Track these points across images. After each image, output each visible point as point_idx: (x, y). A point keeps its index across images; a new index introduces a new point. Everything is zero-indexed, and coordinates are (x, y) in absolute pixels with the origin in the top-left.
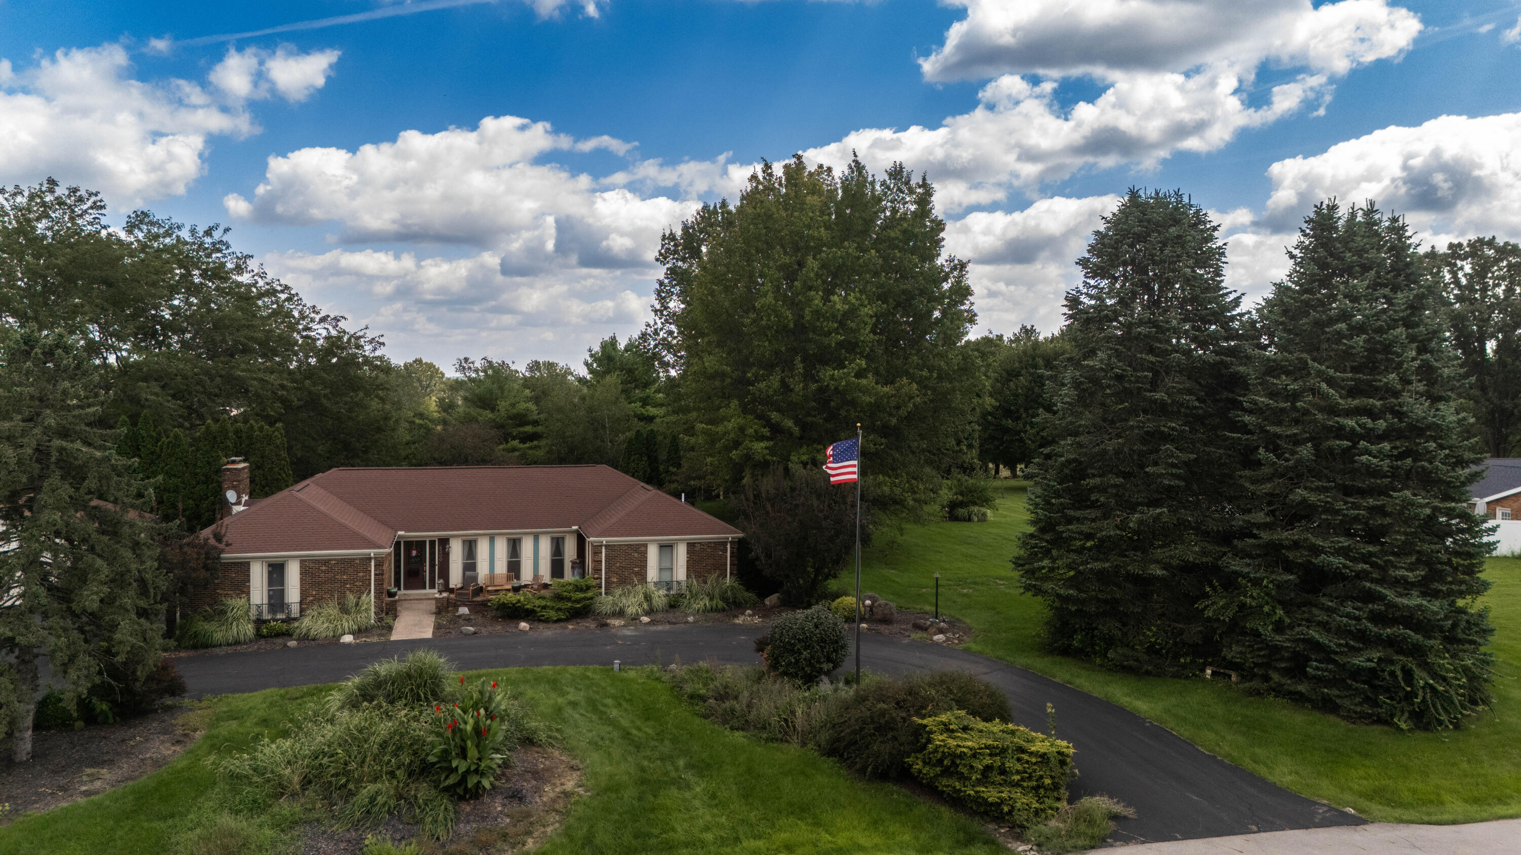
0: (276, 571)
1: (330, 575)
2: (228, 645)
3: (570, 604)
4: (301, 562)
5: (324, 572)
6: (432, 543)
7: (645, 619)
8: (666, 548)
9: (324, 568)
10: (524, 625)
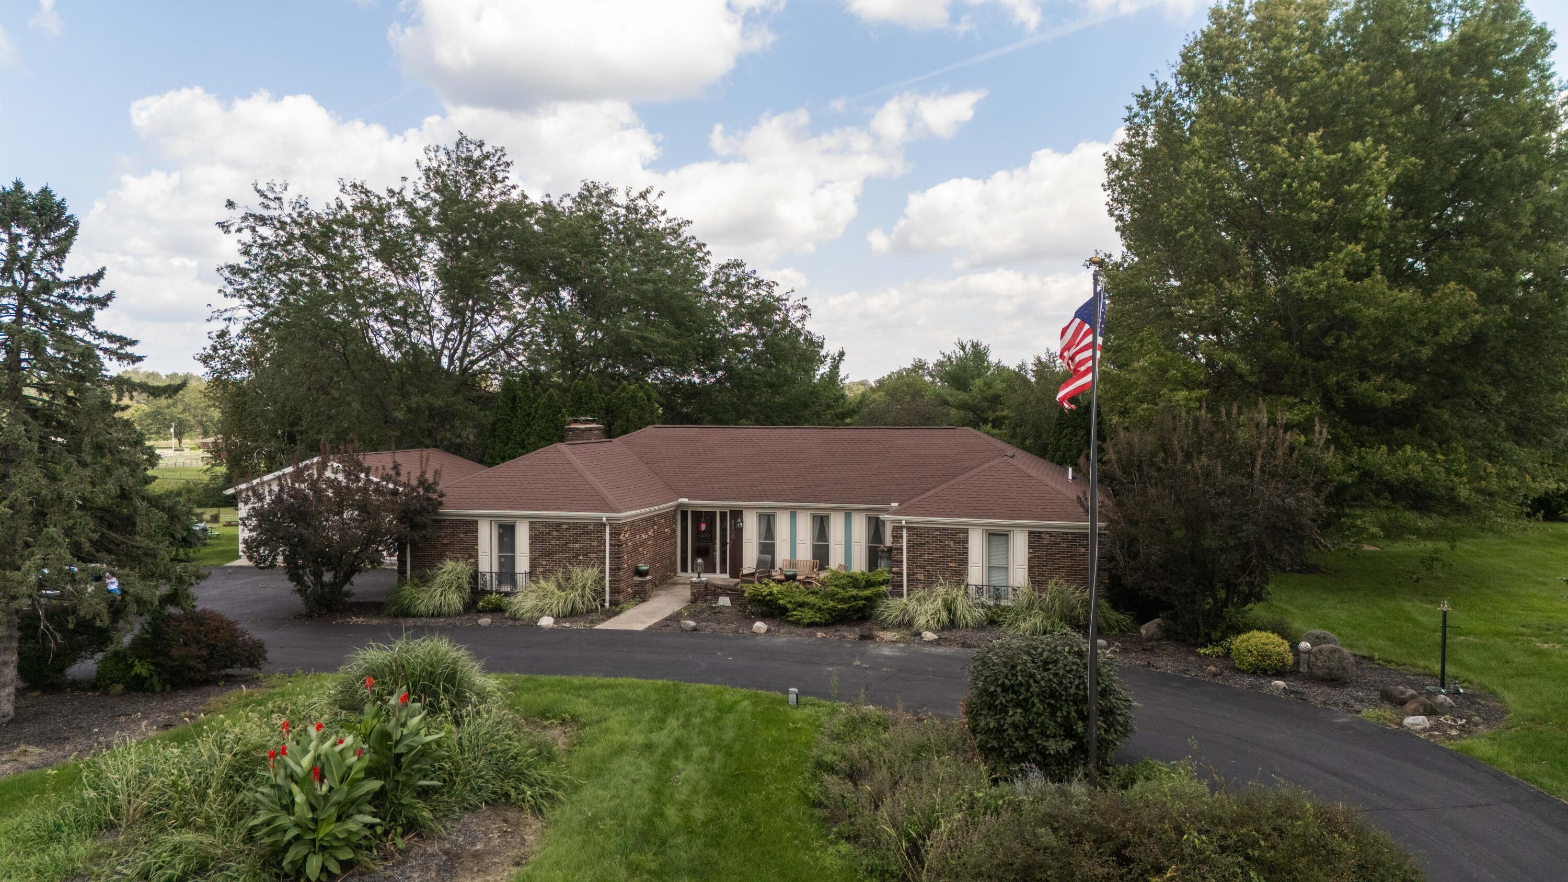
0: (507, 533)
1: (562, 542)
2: (428, 616)
3: (832, 604)
4: (531, 523)
5: (555, 538)
6: (723, 515)
7: (929, 635)
8: (997, 537)
9: (555, 533)
10: (760, 626)
